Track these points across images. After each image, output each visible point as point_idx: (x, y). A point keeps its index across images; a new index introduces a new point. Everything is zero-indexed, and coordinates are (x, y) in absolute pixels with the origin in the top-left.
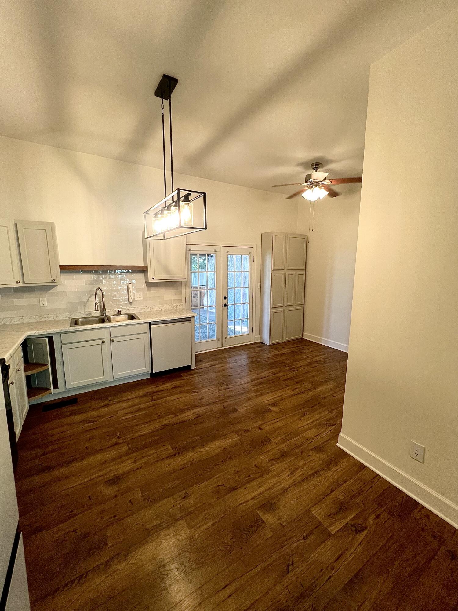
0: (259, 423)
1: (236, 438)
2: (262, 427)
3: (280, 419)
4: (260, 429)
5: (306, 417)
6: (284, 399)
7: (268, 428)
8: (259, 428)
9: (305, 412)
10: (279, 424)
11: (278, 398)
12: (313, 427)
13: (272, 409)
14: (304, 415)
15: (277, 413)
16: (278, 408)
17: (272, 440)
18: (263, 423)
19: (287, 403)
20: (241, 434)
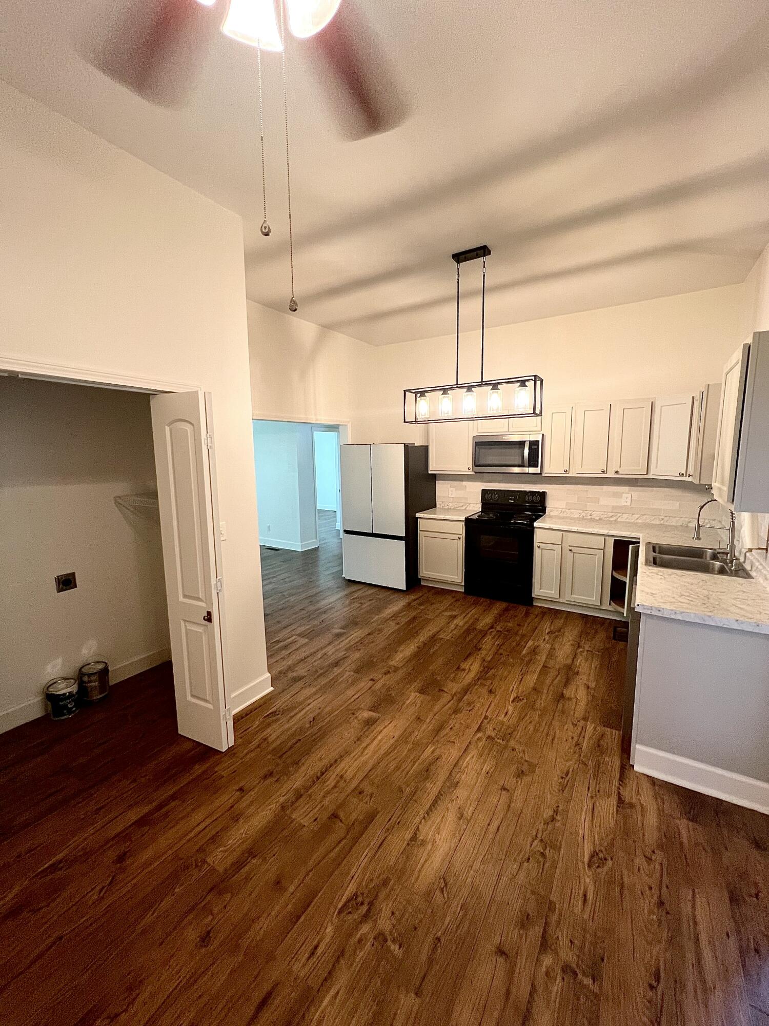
0: (378, 686)
1: (393, 663)
2: (371, 683)
3: (350, 701)
4: (372, 680)
5: (312, 715)
6: (355, 742)
7: (363, 684)
8: (374, 680)
9: (313, 725)
10: (350, 692)
11: (367, 741)
12: (301, 703)
13: (371, 713)
14: (314, 719)
15: (359, 709)
16: (360, 717)
17: (352, 673)
18: (373, 687)
19: (348, 733)
20: (390, 668)
